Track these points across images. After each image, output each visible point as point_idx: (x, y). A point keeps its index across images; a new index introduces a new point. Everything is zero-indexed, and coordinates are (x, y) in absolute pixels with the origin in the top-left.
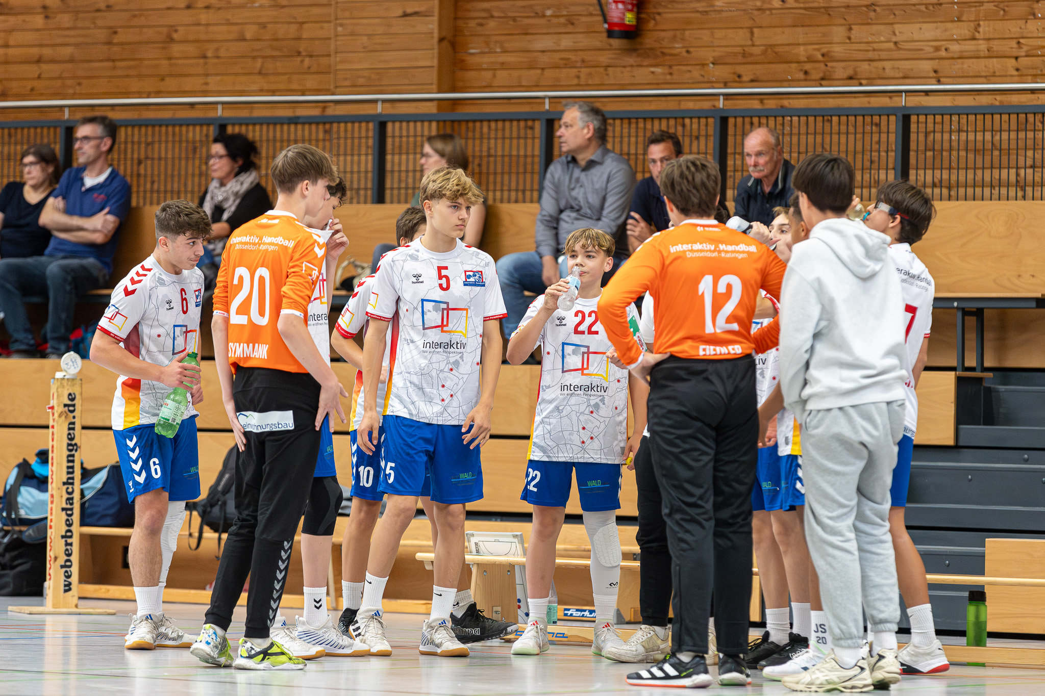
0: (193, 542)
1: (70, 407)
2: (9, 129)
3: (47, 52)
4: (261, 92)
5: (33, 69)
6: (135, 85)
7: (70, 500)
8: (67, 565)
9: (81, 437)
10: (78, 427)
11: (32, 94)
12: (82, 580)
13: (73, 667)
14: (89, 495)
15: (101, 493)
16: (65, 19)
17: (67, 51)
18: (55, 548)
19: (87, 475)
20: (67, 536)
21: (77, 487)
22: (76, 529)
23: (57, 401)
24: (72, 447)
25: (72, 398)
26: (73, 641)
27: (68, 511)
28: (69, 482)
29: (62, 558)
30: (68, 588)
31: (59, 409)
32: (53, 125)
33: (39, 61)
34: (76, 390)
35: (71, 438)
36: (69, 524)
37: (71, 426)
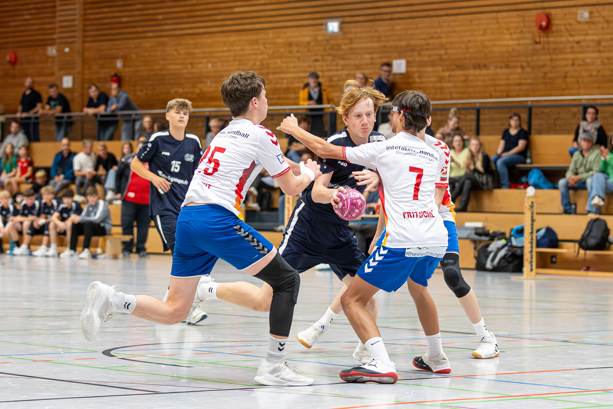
0: (576, 254)
1: (532, 207)
3: (523, 81)
4: (598, 94)
5: (517, 88)
6: (554, 92)
7: (532, 239)
8: (531, 262)
9: (536, 217)
10: (535, 213)
11: (518, 96)
12: (538, 267)
13: (534, 297)
14: (539, 238)
15: (543, 237)
16: (528, 70)
17: (529, 81)
18: (527, 256)
19: (538, 231)
20: (531, 252)
21: (535, 235)
22: (535, 250)
23: (527, 204)
24: (533, 220)
25: (532, 203)
26: (534, 289)
27: (531, 243)
28: (532, 233)
29: (529, 260)
30: (532, 270)
31: (528, 207)
32: (524, 107)
33: (520, 84)
34: (534, 200)
35: (532, 217)
36: (532, 247)
37: (532, 213)
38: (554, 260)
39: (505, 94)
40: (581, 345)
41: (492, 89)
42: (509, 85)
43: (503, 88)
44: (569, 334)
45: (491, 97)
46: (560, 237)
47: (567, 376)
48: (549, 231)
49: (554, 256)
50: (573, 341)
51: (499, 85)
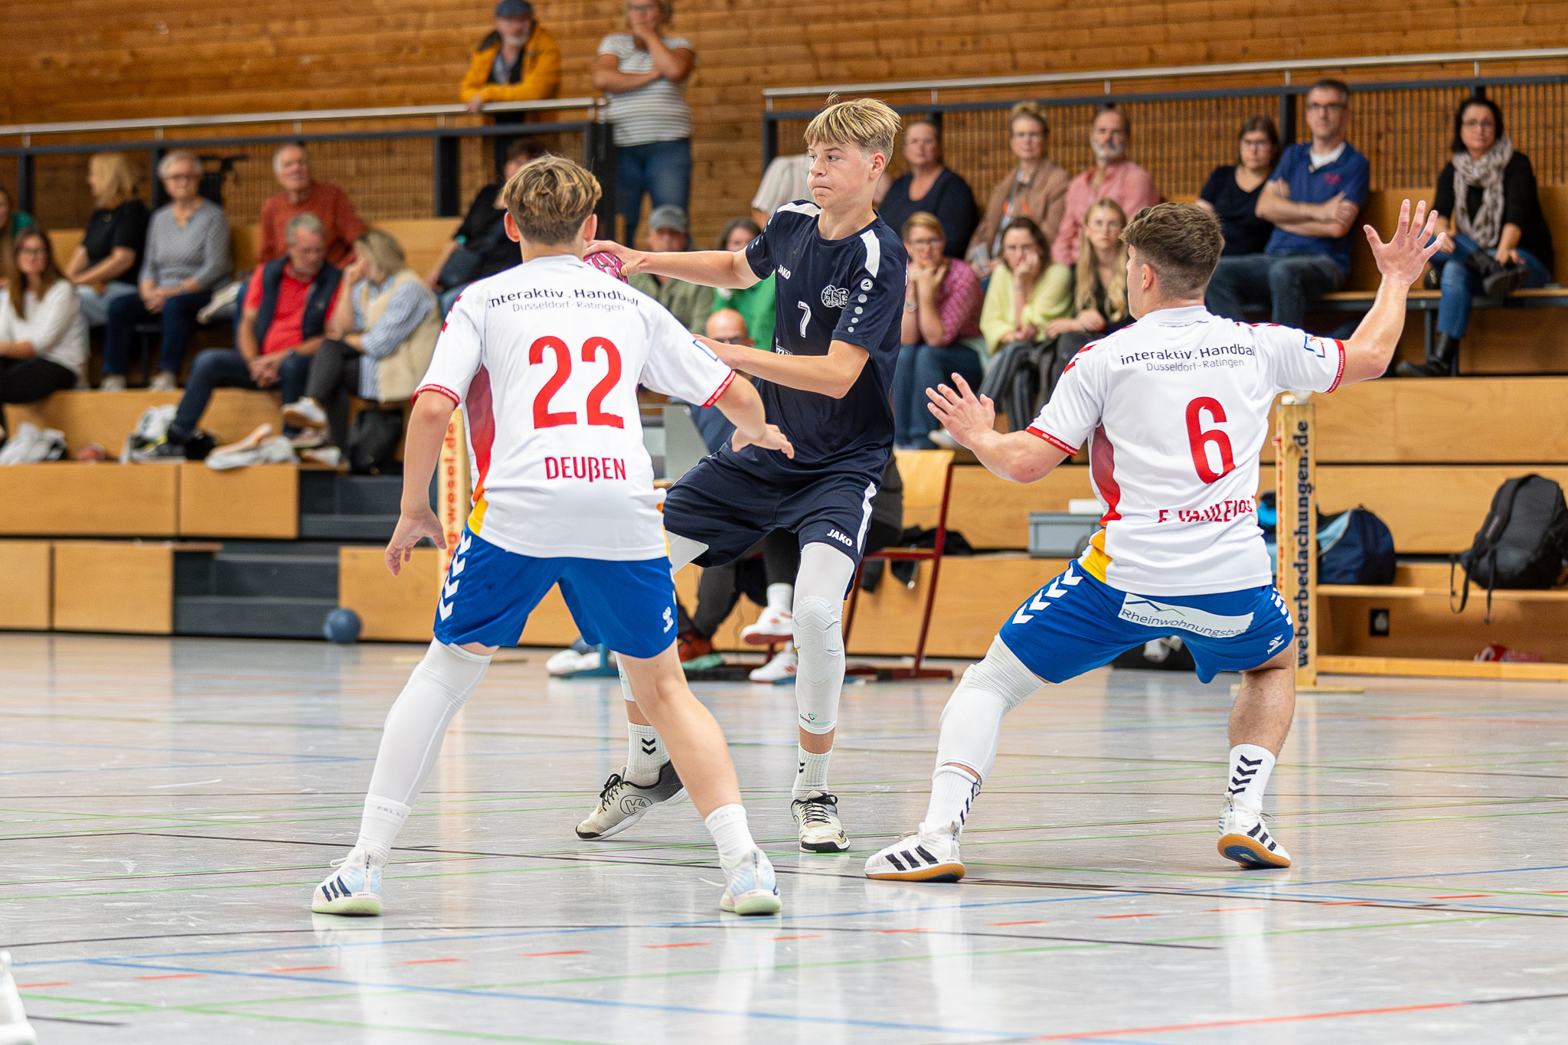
0: (1457, 603)
1: (1301, 440)
2: (1218, 99)
4: (1527, 45)
5: (1245, 26)
6: (1370, 41)
7: (1304, 554)
9: (1315, 475)
10: (1311, 463)
11: (1246, 55)
12: (1322, 651)
13: (1312, 758)
14: (1326, 547)
15: (1342, 544)
19: (1324, 521)
20: (1301, 597)
21: (1312, 536)
22: (1313, 589)
23: (1284, 432)
24: (1305, 488)
25: (1303, 427)
27: (1302, 567)
28: (1302, 531)
30: (1304, 661)
31: (1287, 441)
32: (1270, 94)
33: (1252, 14)
34: (1308, 418)
35: (1303, 477)
36: (1303, 582)
37: (1303, 463)
38: (1381, 623)
39: (1201, 50)
40: (1483, 919)
41: (1153, 32)
42: (1212, 17)
43: (1197, 28)
44: (1440, 880)
45: (1153, 61)
46: (1400, 546)
47: (1434, 1027)
48: (1365, 522)
49: (1379, 610)
50: (1453, 904)
51: (1180, 21)
